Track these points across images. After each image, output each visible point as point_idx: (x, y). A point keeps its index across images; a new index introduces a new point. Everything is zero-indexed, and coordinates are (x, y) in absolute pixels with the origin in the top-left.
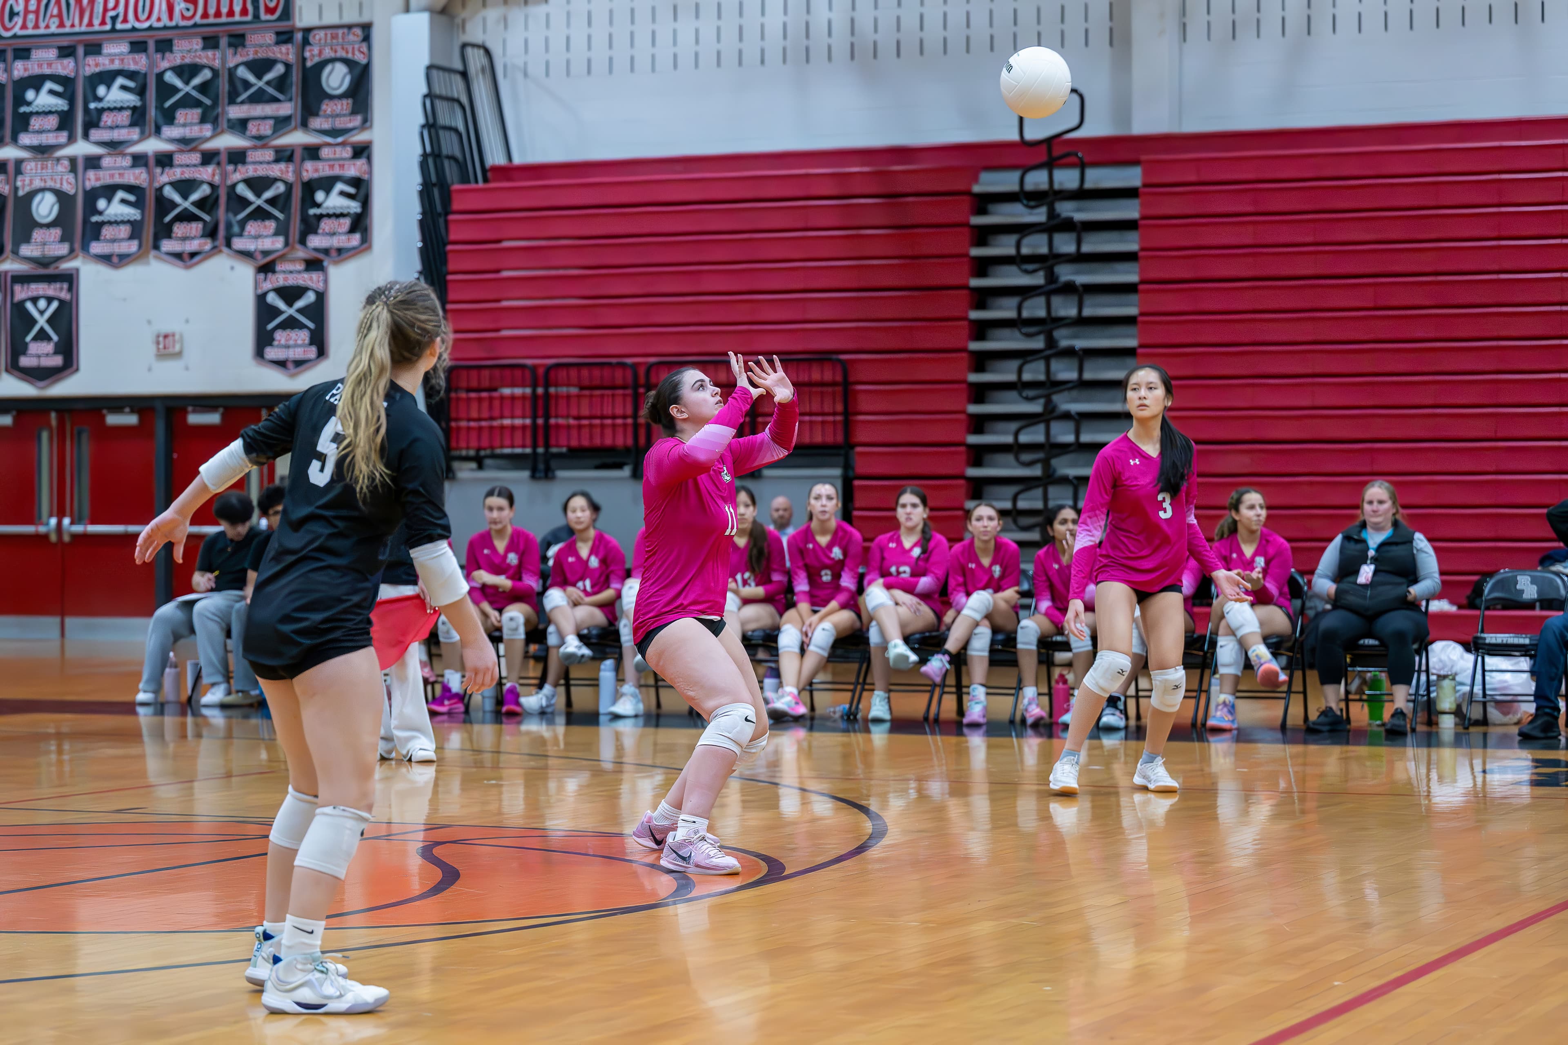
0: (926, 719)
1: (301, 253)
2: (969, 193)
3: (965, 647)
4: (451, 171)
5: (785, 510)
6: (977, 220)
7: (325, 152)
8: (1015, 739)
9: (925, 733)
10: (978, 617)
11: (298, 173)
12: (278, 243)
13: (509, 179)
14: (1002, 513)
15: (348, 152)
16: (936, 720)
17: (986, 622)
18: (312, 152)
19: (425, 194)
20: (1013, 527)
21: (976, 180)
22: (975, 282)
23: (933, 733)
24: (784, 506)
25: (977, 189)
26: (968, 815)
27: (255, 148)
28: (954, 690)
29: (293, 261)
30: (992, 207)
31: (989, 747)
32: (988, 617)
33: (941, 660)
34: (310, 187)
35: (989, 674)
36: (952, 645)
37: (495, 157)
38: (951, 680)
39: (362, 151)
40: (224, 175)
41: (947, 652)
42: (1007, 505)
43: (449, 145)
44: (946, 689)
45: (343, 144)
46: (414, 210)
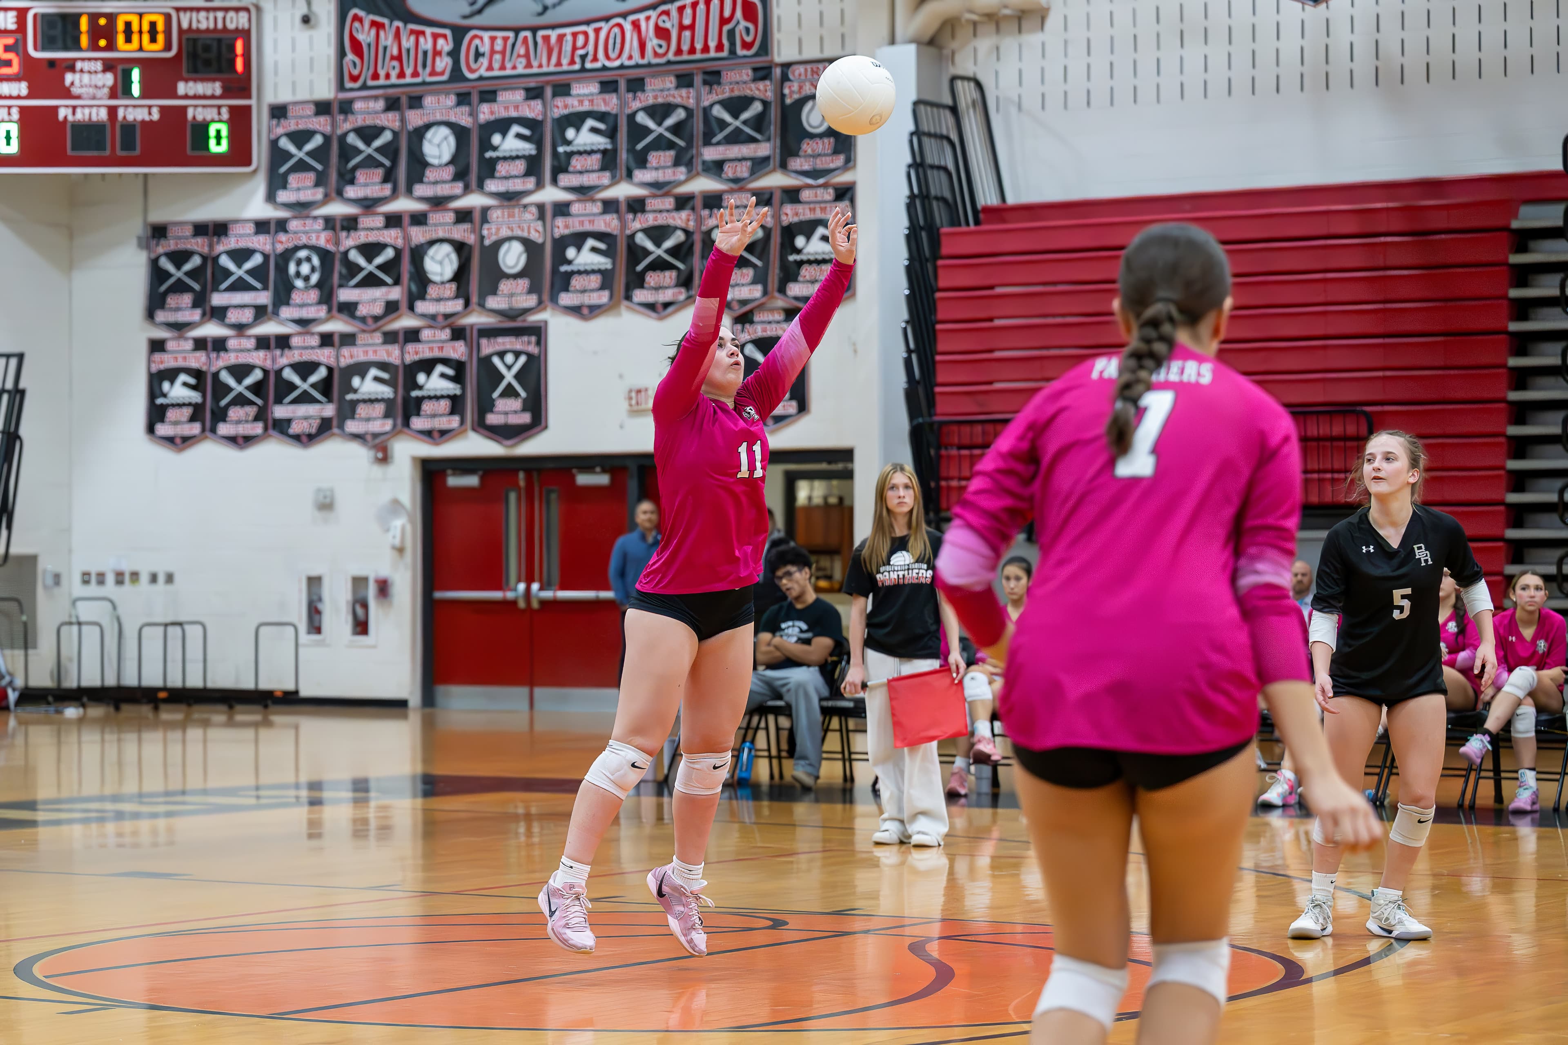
0: (1461, 806)
1: (780, 302)
2: (1507, 229)
3: (1508, 726)
4: (939, 213)
5: (1303, 575)
6: (1516, 259)
7: (805, 195)
8: (1559, 830)
9: (1461, 823)
10: (1521, 694)
11: (777, 216)
12: (756, 292)
13: (1003, 221)
14: (1546, 578)
15: (829, 194)
16: (1472, 807)
17: (1530, 700)
18: (792, 195)
19: (912, 238)
20: (1559, 594)
21: (1515, 216)
22: (1514, 327)
23: (1469, 822)
24: (1303, 571)
25: (1515, 224)
26: (1513, 914)
27: (731, 191)
28: (1491, 774)
29: (772, 310)
30: (1532, 244)
31: (1539, 838)
32: (1531, 694)
33: (1482, 740)
34: (789, 232)
35: (1537, 758)
36: (1492, 723)
37: (987, 197)
38: (1489, 764)
39: (845, 193)
40: (700, 221)
41: (1486, 732)
42: (1552, 570)
43: (938, 185)
44: (1483, 774)
45: (825, 186)
46: (901, 255)
